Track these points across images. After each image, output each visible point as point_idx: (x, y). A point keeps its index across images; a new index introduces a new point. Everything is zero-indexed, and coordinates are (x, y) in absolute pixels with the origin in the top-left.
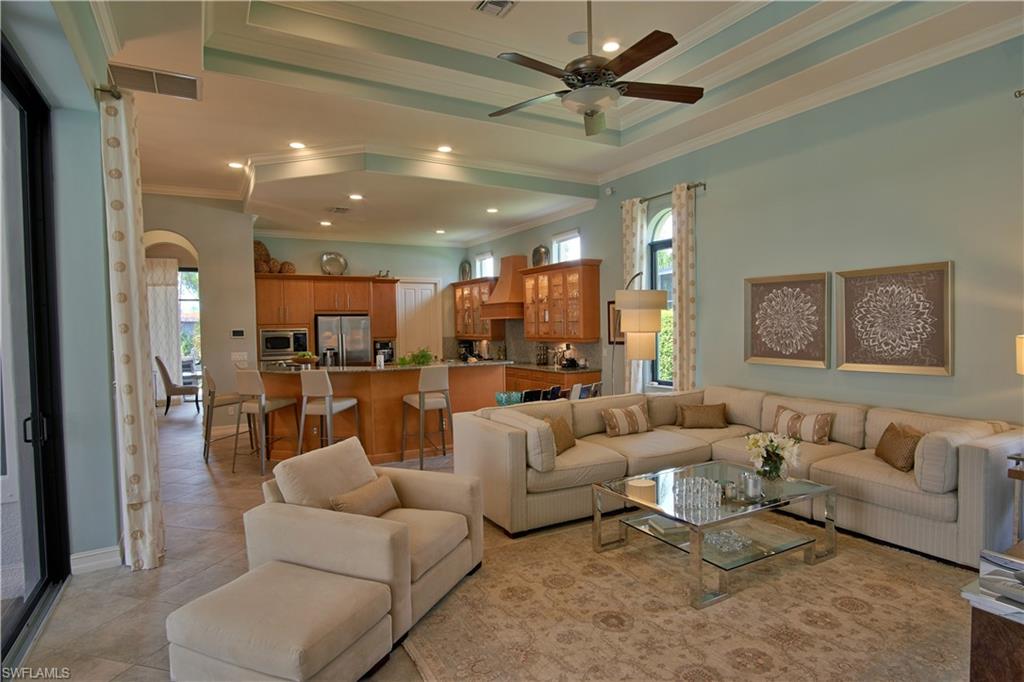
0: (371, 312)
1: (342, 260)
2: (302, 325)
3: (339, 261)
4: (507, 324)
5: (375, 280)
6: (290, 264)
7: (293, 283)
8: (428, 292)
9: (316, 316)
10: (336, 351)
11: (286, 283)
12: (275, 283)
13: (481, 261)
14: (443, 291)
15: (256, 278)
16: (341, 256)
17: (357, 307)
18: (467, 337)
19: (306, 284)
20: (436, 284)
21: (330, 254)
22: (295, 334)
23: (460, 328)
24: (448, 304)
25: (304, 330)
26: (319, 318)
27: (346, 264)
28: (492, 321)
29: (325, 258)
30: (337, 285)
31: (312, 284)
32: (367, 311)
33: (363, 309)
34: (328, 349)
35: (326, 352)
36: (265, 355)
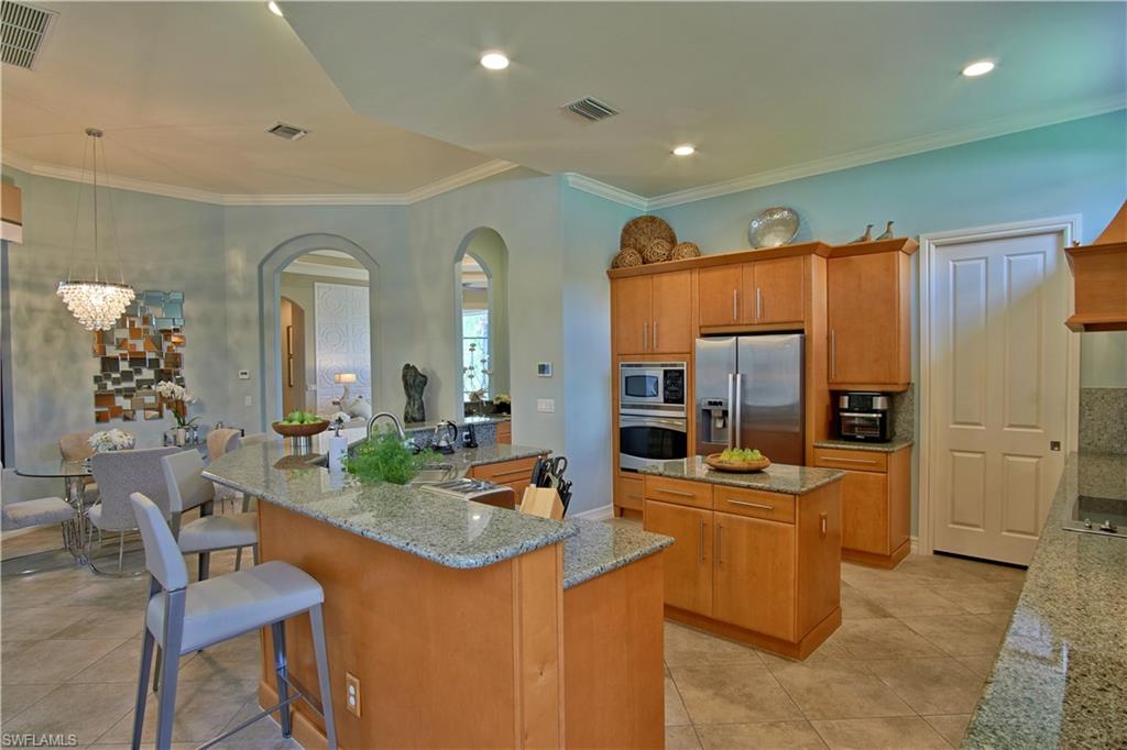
0: (809, 326)
2: (679, 355)
6: (687, 245)
17: (779, 315)
20: (1060, 233)
22: (665, 372)
25: (682, 364)
26: (698, 340)
31: (695, 276)
32: (803, 322)
33: (793, 319)
34: (710, 403)
35: (709, 408)
36: (624, 406)
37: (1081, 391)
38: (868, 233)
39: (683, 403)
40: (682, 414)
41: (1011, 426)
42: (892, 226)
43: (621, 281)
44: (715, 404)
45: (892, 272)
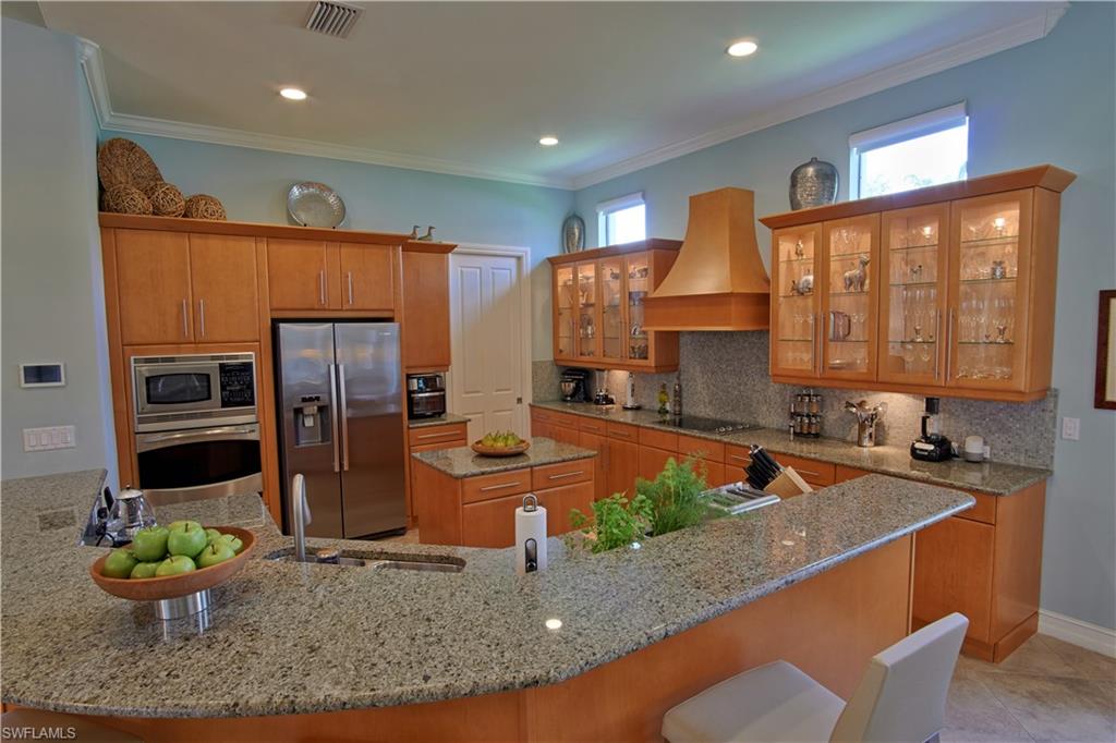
0: (400, 315)
1: (332, 199)
2: (242, 344)
3: (325, 202)
4: (683, 340)
5: (408, 245)
6: (209, 200)
7: (215, 245)
8: (506, 273)
9: (275, 322)
10: (327, 402)
11: (197, 241)
12: (168, 241)
13: (607, 214)
14: (534, 273)
15: (103, 226)
16: (330, 190)
17: (371, 302)
18: (584, 362)
19: (248, 246)
20: (519, 258)
21: (308, 185)
22: (222, 366)
23: (564, 343)
24: (543, 296)
25: (248, 355)
26: (283, 326)
27: (343, 209)
28: (656, 332)
29: (296, 191)
30: (324, 251)
31: (263, 247)
32: (393, 311)
33: (383, 307)
34: (304, 400)
35: (301, 405)
36: (141, 421)
37: (534, 364)
38: (414, 232)
39: (253, 404)
40: (251, 418)
41: (498, 390)
42: (432, 231)
43: (125, 235)
44: (311, 399)
45: (443, 271)
